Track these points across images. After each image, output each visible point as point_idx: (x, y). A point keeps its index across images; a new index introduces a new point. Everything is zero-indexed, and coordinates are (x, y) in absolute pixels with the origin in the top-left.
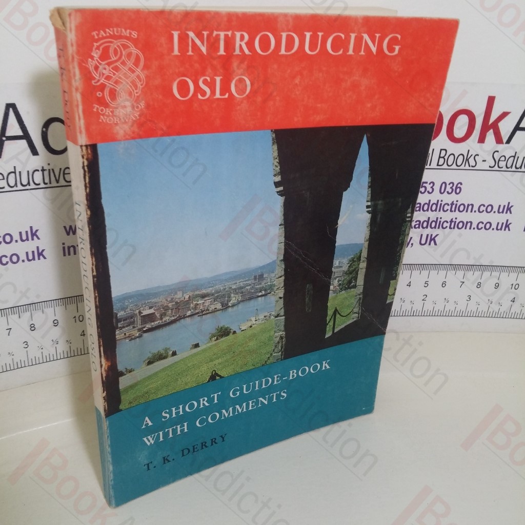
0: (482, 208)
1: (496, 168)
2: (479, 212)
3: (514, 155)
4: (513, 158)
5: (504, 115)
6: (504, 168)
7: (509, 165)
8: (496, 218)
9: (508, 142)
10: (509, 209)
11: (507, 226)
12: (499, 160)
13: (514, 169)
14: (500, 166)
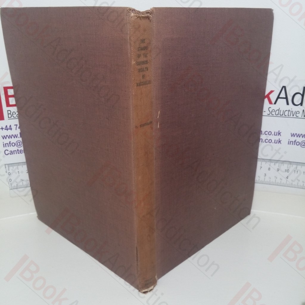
0: (266, 133)
1: (271, 115)
2: (265, 134)
3: (278, 109)
4: (278, 111)
5: (272, 92)
6: (275, 115)
7: (277, 114)
8: (274, 138)
9: (275, 103)
10: (279, 134)
11: (280, 142)
12: (272, 112)
13: (279, 115)
14: (272, 114)
